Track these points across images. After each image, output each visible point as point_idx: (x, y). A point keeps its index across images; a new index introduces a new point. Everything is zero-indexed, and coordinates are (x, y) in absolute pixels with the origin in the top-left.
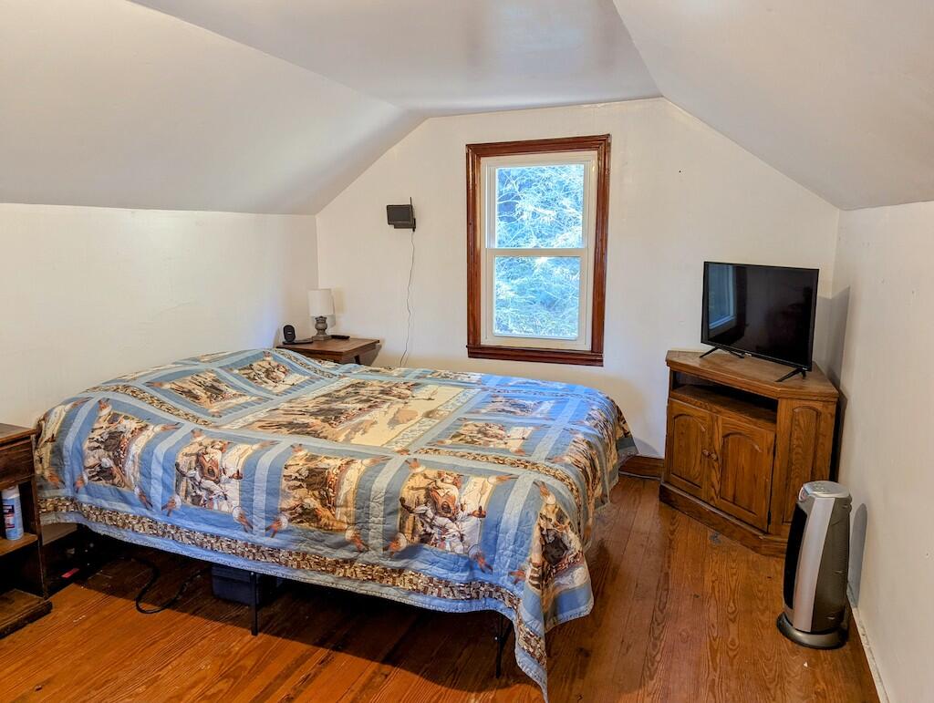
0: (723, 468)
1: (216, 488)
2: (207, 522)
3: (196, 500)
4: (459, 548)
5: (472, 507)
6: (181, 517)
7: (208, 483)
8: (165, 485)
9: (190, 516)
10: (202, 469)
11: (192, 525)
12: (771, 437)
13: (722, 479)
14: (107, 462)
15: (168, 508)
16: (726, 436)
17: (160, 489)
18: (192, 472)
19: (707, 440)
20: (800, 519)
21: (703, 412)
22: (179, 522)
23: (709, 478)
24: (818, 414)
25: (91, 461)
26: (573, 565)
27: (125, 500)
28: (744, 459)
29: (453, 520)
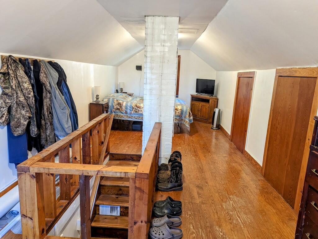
0: (201, 112)
1: (140, 110)
2: (138, 115)
3: (136, 112)
4: (178, 114)
5: (180, 109)
6: (133, 115)
7: (139, 109)
8: (130, 110)
9: (135, 114)
10: (137, 107)
11: (135, 116)
12: (208, 105)
13: (201, 114)
14: (118, 107)
15: (131, 113)
16: (201, 106)
17: (129, 110)
18: (135, 108)
19: (198, 108)
20: (214, 113)
21: (198, 103)
22: (132, 115)
23: (198, 114)
24: (215, 101)
25: (115, 107)
26: (191, 116)
27: (122, 113)
28: (204, 110)
29: (177, 111)
